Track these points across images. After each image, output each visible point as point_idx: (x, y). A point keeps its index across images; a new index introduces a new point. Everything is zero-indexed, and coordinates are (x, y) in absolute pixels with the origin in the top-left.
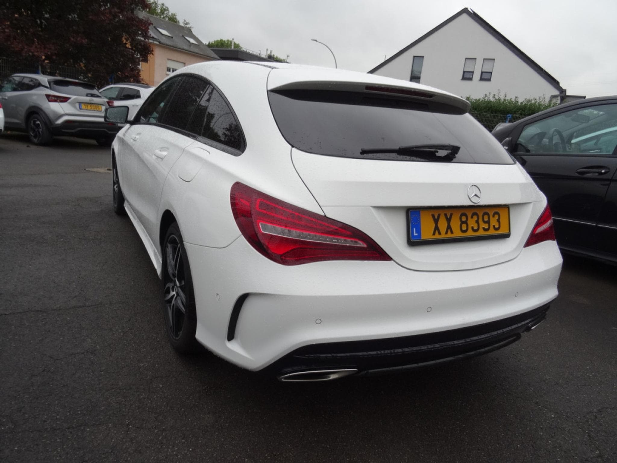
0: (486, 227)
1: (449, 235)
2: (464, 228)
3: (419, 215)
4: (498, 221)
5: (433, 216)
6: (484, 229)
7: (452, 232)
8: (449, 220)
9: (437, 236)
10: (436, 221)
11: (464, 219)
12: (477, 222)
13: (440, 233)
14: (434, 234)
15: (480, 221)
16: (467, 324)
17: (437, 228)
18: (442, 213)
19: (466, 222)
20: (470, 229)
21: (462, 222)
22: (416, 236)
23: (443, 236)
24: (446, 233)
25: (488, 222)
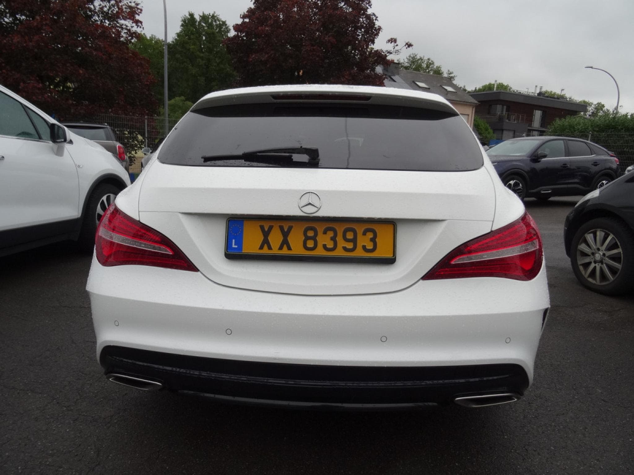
0: (350, 246)
1: (285, 251)
2: (310, 244)
3: (243, 225)
4: (373, 240)
5: (262, 228)
6: (345, 249)
7: (289, 248)
8: (286, 235)
9: (265, 251)
10: (266, 234)
11: (311, 234)
12: (334, 239)
13: (270, 248)
14: (261, 248)
15: (339, 239)
16: (279, 359)
17: (266, 242)
18: (276, 225)
19: (314, 238)
20: (320, 246)
21: (307, 238)
22: (234, 248)
23: (275, 251)
24: (281, 248)
25: (354, 241)
